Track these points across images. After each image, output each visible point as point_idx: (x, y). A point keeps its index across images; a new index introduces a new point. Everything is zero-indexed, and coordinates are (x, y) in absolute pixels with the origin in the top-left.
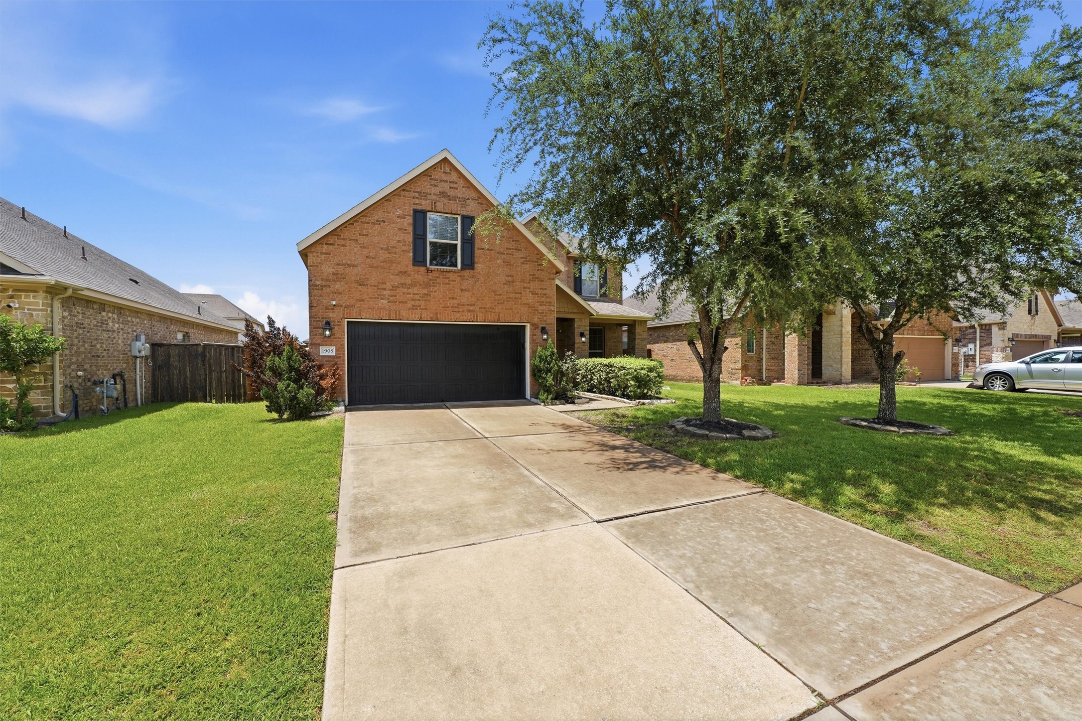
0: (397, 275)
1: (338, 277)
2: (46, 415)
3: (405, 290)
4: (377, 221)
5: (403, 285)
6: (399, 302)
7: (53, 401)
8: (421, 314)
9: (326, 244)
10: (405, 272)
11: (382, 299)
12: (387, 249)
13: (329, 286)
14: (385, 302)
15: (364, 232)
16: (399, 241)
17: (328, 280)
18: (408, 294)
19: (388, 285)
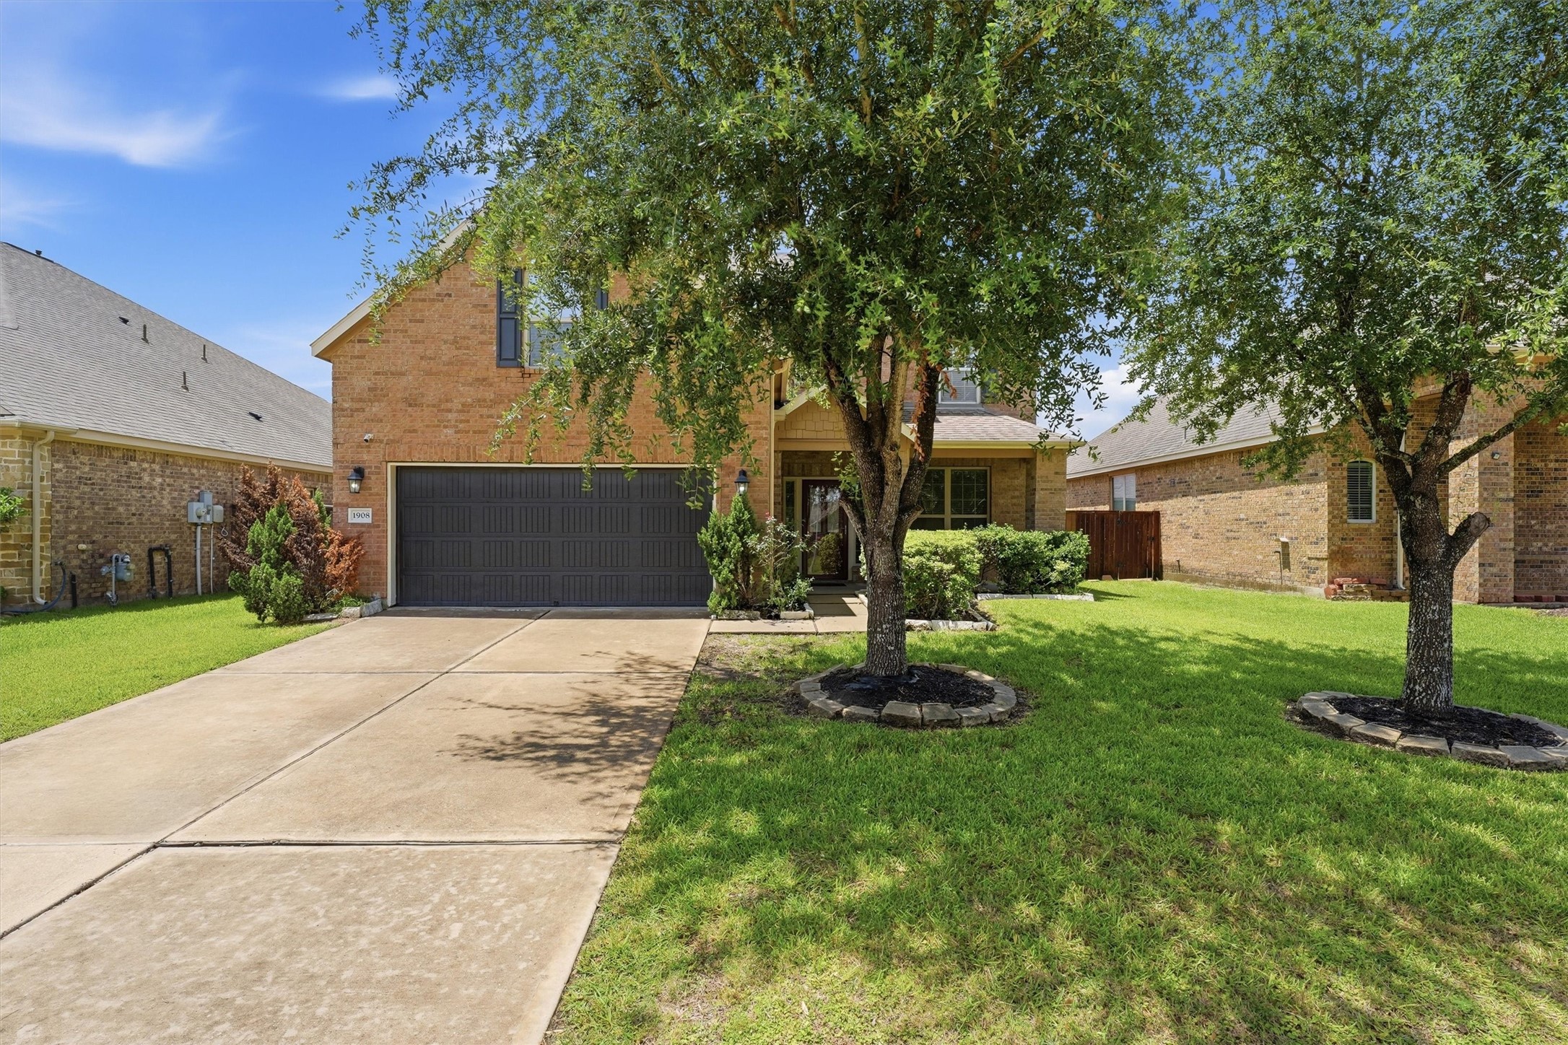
0: (471, 385)
1: (376, 394)
2: (22, 600)
3: (485, 411)
4: (439, 295)
5: (480, 402)
6: (475, 432)
7: (31, 582)
8: (512, 451)
9: (359, 341)
10: (484, 380)
11: (446, 427)
12: (455, 342)
13: (363, 410)
14: (450, 431)
15: (418, 316)
16: (474, 327)
17: (361, 400)
18: (489, 416)
19: (456, 404)
